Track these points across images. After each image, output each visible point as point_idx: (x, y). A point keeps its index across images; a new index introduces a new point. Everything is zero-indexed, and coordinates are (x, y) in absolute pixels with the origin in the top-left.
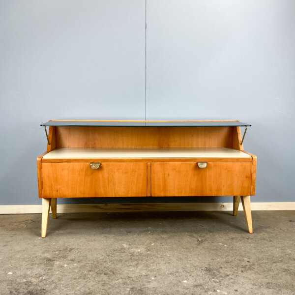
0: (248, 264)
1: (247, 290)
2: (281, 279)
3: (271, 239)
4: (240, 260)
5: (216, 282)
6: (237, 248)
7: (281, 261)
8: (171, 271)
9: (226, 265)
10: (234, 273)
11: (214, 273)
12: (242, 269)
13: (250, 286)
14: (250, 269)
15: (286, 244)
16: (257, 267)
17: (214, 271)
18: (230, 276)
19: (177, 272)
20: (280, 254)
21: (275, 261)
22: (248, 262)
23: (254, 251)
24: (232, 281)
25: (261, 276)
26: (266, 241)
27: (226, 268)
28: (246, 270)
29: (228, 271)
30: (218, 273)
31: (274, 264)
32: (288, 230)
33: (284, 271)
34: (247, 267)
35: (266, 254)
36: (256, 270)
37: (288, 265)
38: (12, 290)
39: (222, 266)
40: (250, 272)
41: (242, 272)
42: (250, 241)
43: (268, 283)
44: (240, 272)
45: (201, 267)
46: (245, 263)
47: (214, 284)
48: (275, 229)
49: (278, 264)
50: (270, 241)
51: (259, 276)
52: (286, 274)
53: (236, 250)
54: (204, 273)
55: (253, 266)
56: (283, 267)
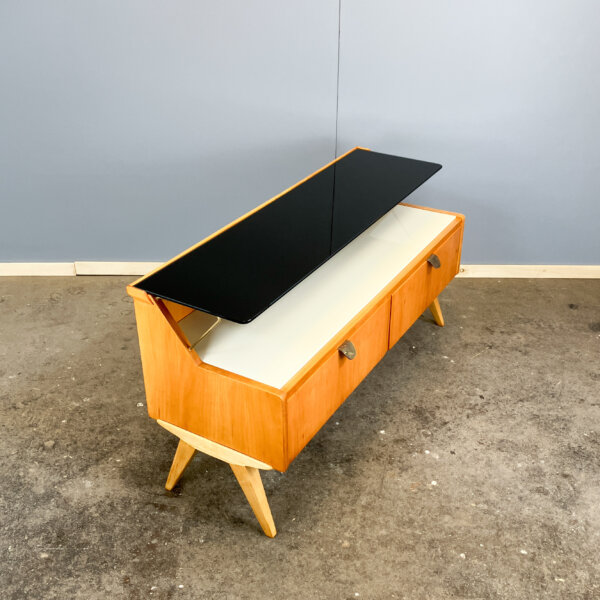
0: (480, 401)
1: (469, 452)
2: (522, 433)
3: (528, 349)
4: (469, 394)
5: (426, 435)
6: (470, 368)
7: (532, 397)
8: (365, 410)
9: (445, 402)
10: (455, 418)
11: (426, 418)
12: (470, 411)
13: (475, 445)
14: (482, 412)
15: (549, 362)
16: (492, 407)
17: (428, 414)
18: (449, 425)
19: (373, 413)
20: (534, 383)
21: (522, 397)
22: (481, 397)
23: (495, 375)
24: (449, 434)
25: (494, 427)
26: (518, 354)
27: (445, 408)
28: (474, 414)
29: (446, 414)
30: (431, 418)
31: (520, 404)
32: (561, 328)
33: (531, 419)
34: (477, 408)
35: (512, 383)
36: (489, 415)
37: (541, 406)
38: (149, 437)
39: (440, 404)
40: (479, 417)
41: (468, 417)
42: (493, 351)
43: (502, 441)
44: (465, 418)
45: (409, 406)
46: (476, 400)
47: (423, 439)
48: (540, 326)
49: (526, 403)
50: (526, 353)
51: (491, 426)
52: (533, 425)
53: (466, 371)
54: (411, 416)
55: (486, 407)
56: (532, 410)
